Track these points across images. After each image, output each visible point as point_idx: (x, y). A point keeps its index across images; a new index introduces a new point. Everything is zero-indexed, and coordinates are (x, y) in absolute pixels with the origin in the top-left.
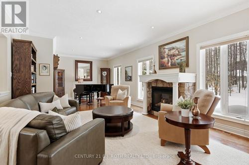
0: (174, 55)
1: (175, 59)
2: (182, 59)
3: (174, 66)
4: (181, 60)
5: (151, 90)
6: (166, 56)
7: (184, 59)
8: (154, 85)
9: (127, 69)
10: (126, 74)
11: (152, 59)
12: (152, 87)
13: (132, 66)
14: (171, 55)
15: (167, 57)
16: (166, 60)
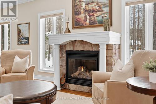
0: (93, 11)
1: (95, 16)
2: (104, 15)
3: (93, 24)
4: (103, 17)
5: (65, 55)
6: (82, 11)
7: (107, 16)
8: (69, 48)
9: (21, 27)
10: (19, 34)
11: (62, 14)
12: (67, 51)
13: (29, 23)
14: (90, 11)
15: (85, 13)
16: (82, 16)
